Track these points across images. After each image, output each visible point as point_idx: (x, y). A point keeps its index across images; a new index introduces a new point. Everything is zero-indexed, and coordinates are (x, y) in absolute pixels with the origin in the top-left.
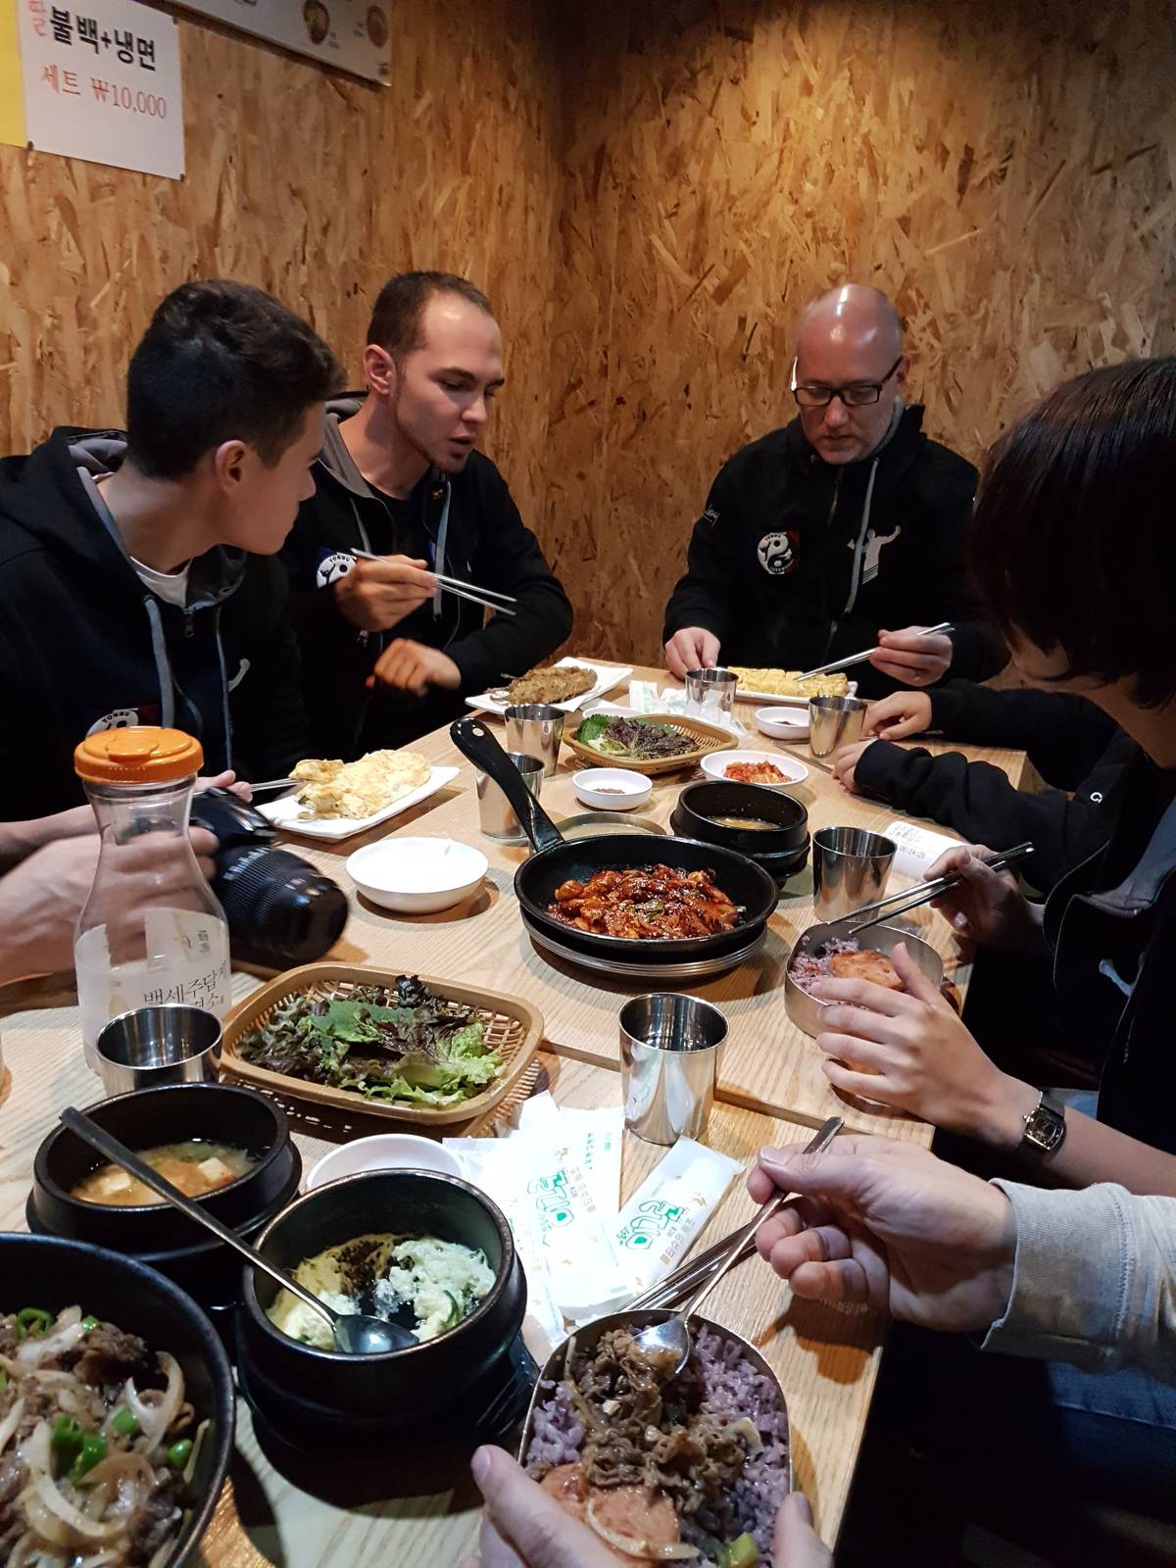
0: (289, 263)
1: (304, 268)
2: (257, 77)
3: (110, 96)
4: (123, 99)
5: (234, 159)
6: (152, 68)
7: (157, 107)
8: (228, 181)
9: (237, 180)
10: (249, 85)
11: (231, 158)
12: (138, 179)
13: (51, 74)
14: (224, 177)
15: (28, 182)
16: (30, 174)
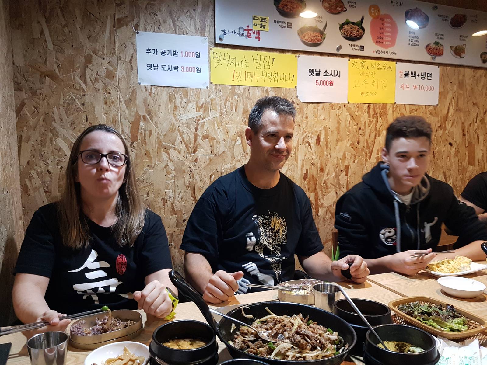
0: (471, 123)
1: (476, 124)
2: (464, 76)
3: (418, 88)
4: (421, 88)
5: (454, 98)
6: (431, 79)
7: (431, 88)
8: (452, 104)
9: (455, 103)
10: (461, 78)
11: (453, 98)
12: (424, 107)
13: (403, 86)
14: (451, 103)
15: (393, 112)
16: (394, 110)
